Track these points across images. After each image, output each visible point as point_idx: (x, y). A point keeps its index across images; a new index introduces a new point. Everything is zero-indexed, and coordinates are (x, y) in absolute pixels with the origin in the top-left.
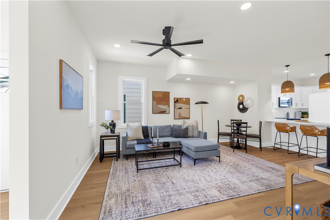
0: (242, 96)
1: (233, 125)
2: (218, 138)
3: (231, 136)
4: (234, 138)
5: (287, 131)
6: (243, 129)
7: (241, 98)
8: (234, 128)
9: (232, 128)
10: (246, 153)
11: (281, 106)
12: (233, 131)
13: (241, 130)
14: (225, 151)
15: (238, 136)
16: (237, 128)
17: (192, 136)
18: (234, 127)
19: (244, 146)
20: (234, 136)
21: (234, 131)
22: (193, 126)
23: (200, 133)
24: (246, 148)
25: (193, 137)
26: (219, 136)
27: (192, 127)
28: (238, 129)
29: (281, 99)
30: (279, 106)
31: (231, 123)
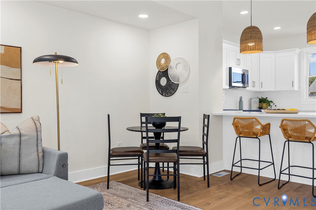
0: (165, 56)
1: (147, 127)
2: (109, 165)
3: (142, 156)
4: (148, 161)
5: (255, 136)
6: (167, 136)
7: (163, 61)
8: (147, 135)
9: (145, 135)
10: (179, 200)
11: (233, 84)
12: (145, 141)
13: (163, 138)
14: (125, 202)
15: (157, 155)
16: (155, 133)
17: (16, 170)
18: (147, 131)
19: (171, 178)
20: (148, 157)
21: (148, 141)
22: (20, 135)
23: (46, 156)
24: (175, 185)
25: (19, 174)
26: (111, 159)
27: (17, 139)
28: (158, 136)
29: (233, 71)
30: (230, 85)
31: (142, 123)
